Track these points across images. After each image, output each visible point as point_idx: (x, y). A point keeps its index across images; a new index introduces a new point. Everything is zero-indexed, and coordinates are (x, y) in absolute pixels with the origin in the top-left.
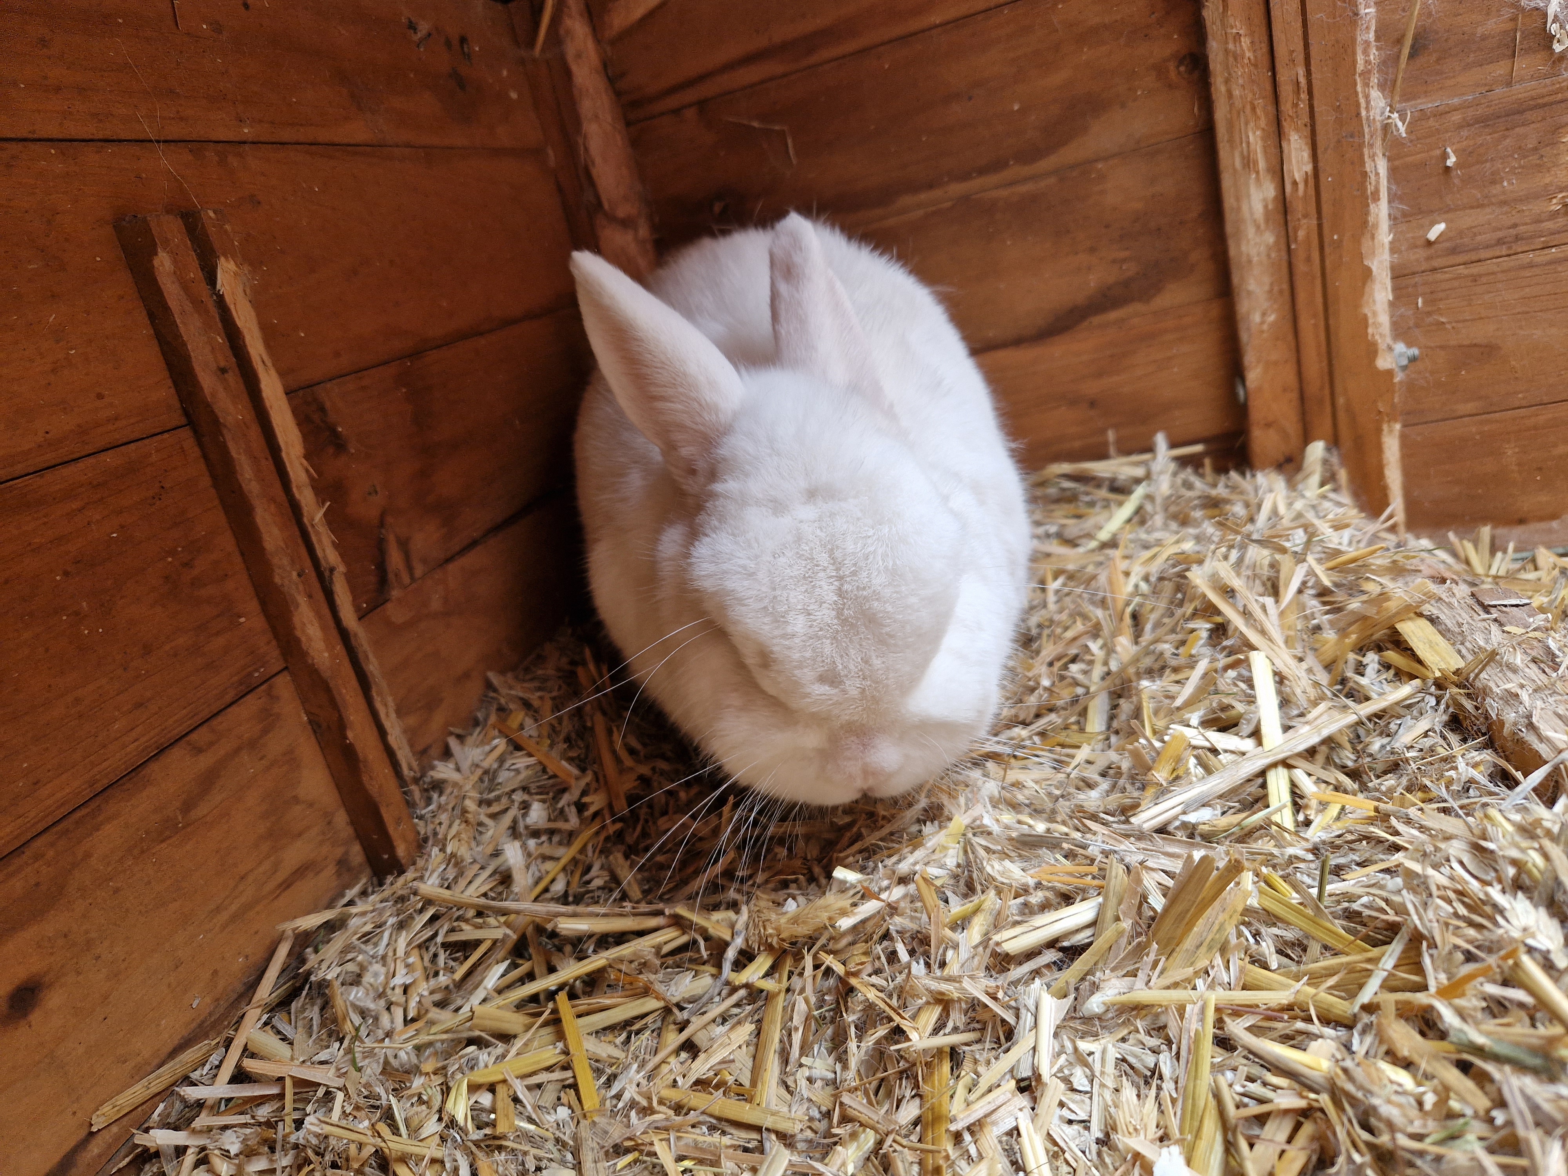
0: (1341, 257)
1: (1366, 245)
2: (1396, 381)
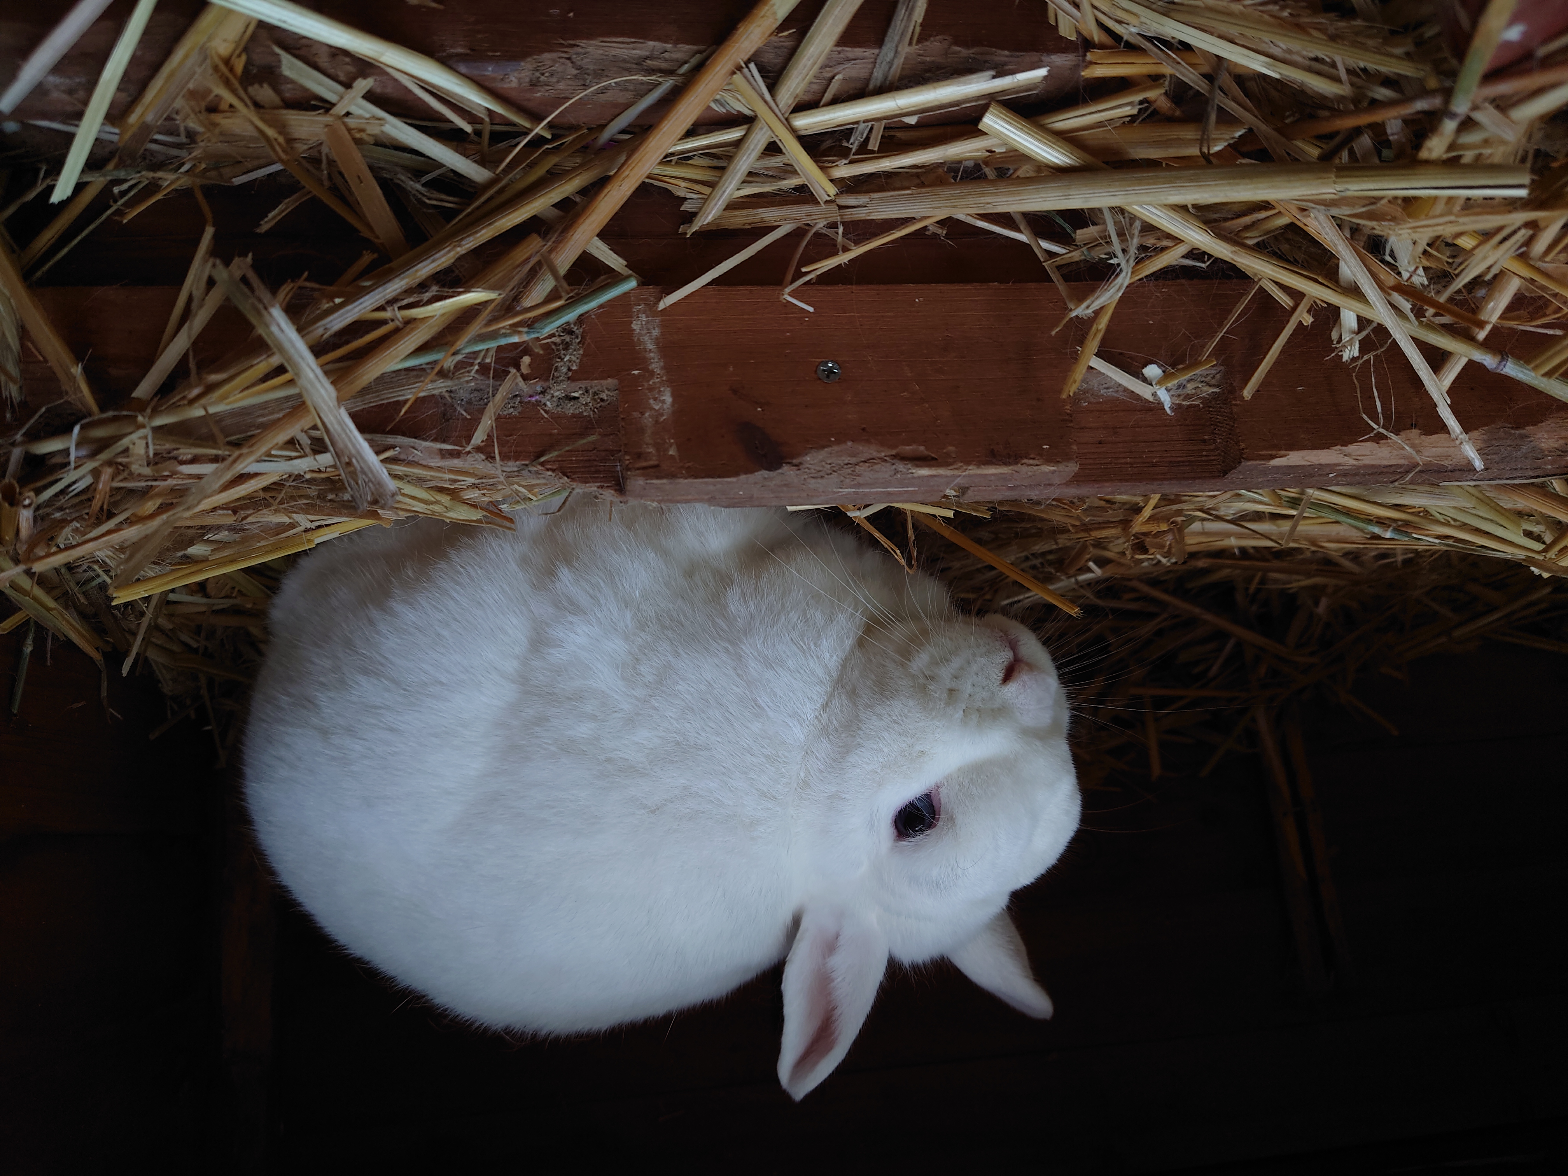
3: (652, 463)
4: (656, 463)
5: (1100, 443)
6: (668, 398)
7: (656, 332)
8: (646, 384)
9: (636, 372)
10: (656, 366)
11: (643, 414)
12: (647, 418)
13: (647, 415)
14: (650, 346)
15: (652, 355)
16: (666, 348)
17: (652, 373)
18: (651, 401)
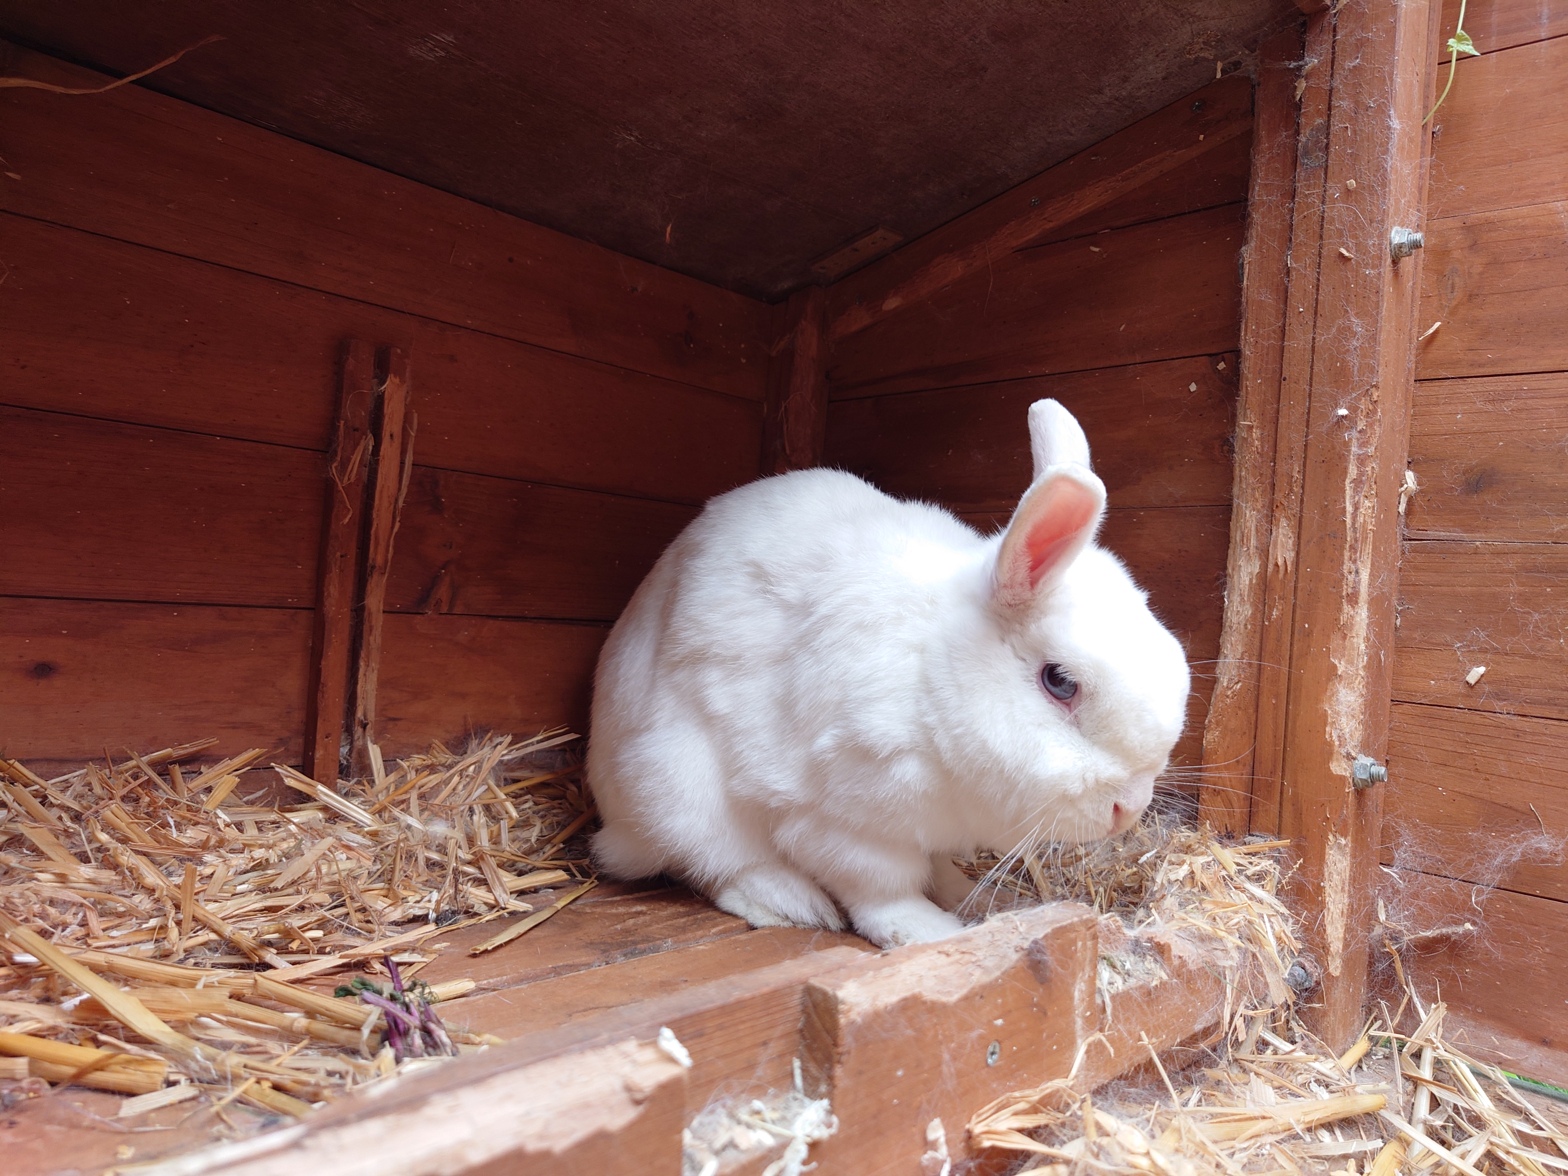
0: (1309, 646)
1: (1335, 642)
2: (1347, 790)
8: (1084, 1004)
9: (1088, 1013)
10: (1079, 1023)
12: (1087, 971)
15: (1079, 1034)
16: (1072, 1042)
17: (1081, 1015)
18: (1083, 989)
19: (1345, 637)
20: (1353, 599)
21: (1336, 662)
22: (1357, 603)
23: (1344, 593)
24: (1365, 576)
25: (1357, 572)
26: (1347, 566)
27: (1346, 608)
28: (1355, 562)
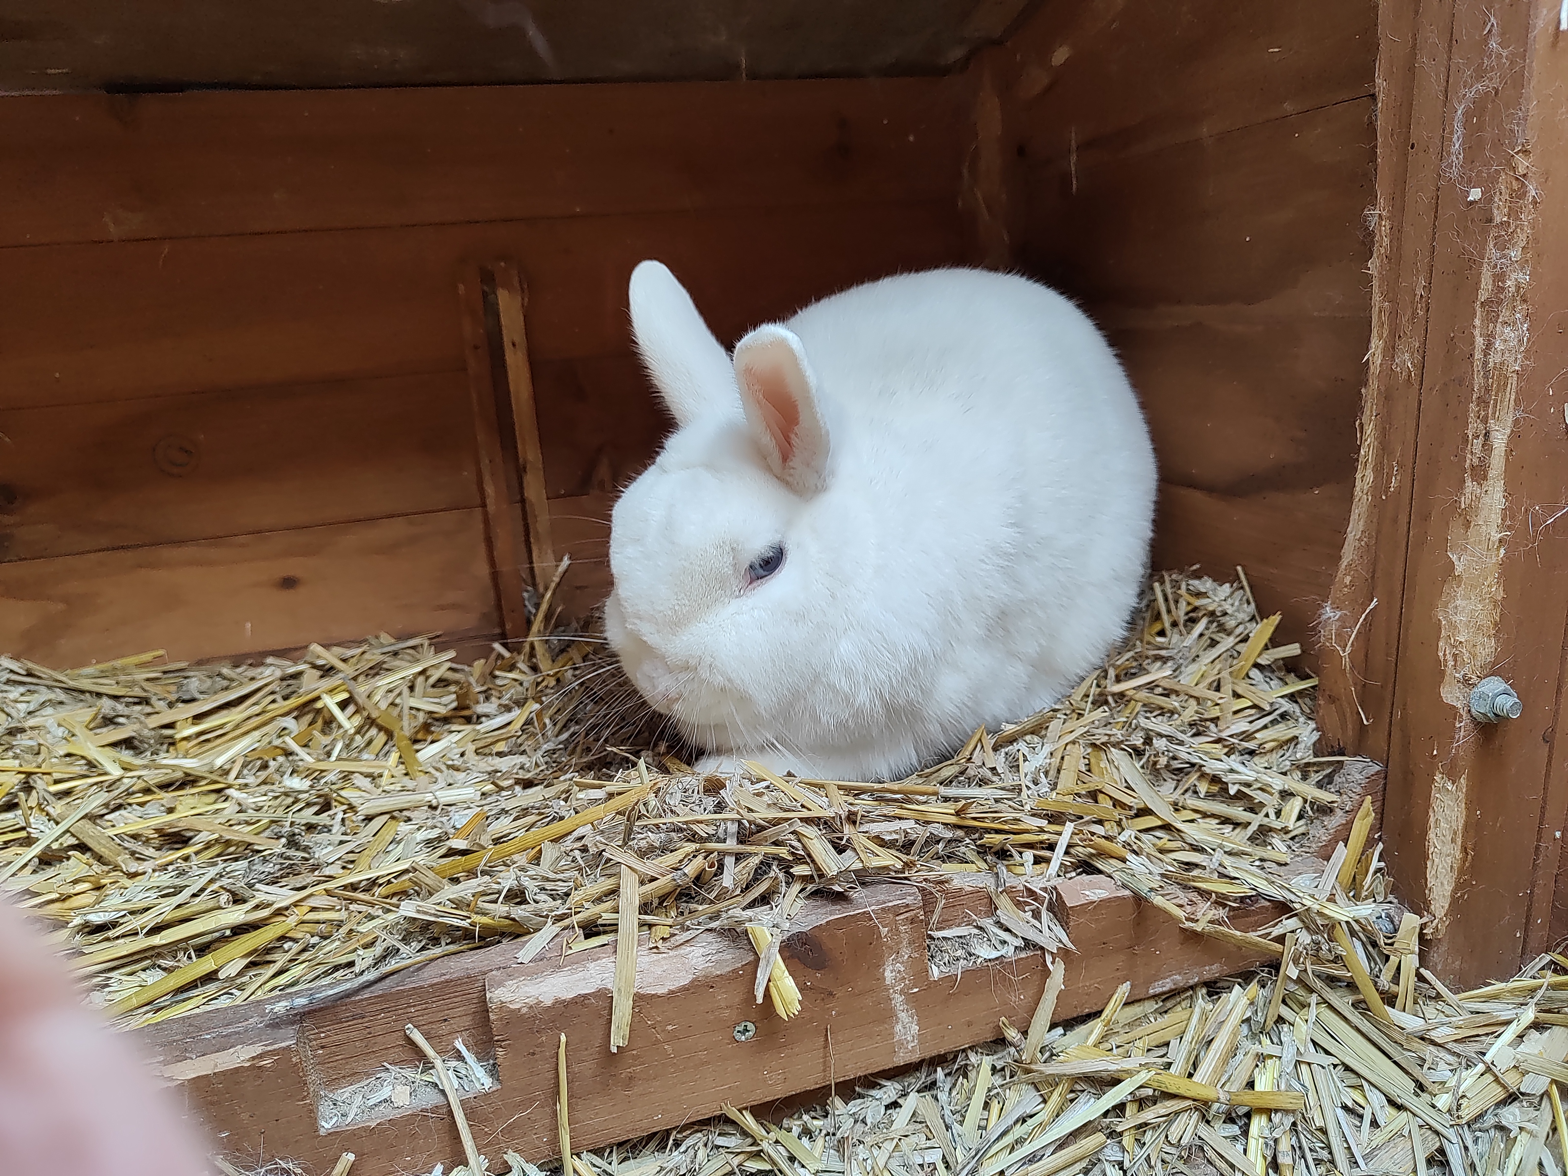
0: (1426, 534)
1: (1455, 531)
2: (1458, 726)
3: (902, 917)
4: (897, 918)
5: (445, 1020)
6: (888, 974)
7: (899, 1027)
8: (907, 982)
9: (916, 990)
10: (898, 1000)
11: (910, 957)
12: (906, 953)
13: (906, 956)
14: (903, 1015)
15: (901, 1008)
16: (888, 1016)
17: (902, 992)
18: (902, 969)
19: (1467, 524)
20: (1480, 473)
21: (1454, 558)
22: (1485, 478)
23: (1467, 466)
24: (1500, 440)
25: (1487, 435)
26: (1474, 426)
27: (1470, 485)
28: (1485, 421)
